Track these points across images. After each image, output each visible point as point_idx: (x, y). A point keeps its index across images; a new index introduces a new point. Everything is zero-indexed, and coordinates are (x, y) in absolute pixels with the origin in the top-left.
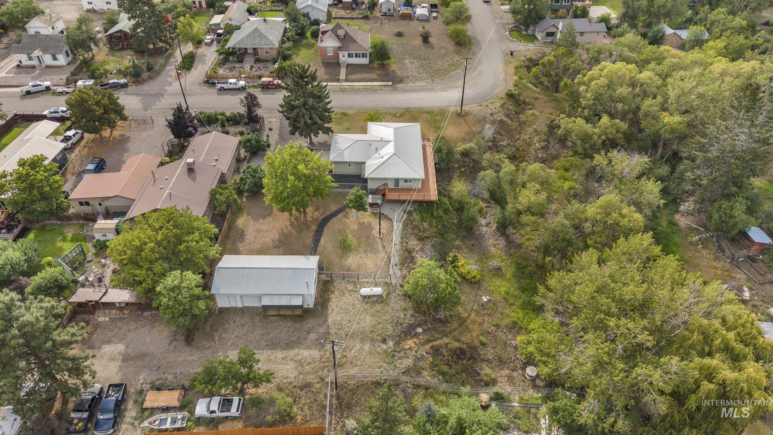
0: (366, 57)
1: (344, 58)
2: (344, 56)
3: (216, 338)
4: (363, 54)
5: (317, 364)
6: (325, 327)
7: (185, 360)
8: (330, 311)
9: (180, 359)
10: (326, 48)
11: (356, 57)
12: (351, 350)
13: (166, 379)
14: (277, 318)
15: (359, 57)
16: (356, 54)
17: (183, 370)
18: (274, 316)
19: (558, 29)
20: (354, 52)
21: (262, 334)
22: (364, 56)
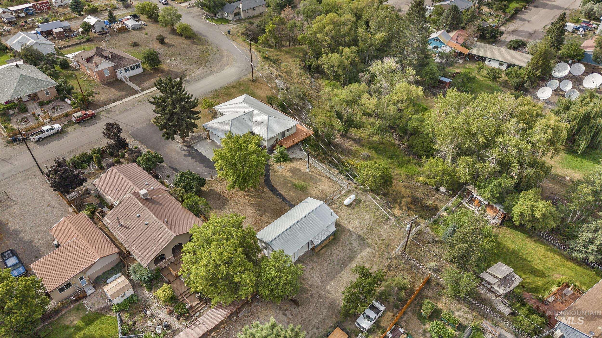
0: (140, 67)
1: (121, 74)
2: (121, 73)
3: (309, 288)
4: (136, 65)
5: (377, 254)
6: (353, 234)
7: (309, 315)
8: (343, 224)
9: (305, 317)
10: (102, 70)
11: (132, 69)
12: (381, 234)
13: (315, 334)
14: (324, 250)
15: (134, 69)
16: (131, 67)
17: (316, 320)
18: (321, 249)
19: (240, 9)
20: (129, 66)
21: (330, 264)
22: (138, 66)
